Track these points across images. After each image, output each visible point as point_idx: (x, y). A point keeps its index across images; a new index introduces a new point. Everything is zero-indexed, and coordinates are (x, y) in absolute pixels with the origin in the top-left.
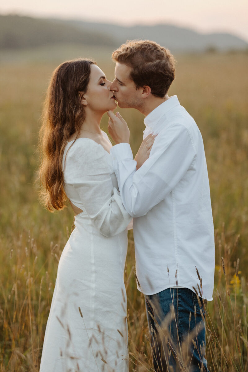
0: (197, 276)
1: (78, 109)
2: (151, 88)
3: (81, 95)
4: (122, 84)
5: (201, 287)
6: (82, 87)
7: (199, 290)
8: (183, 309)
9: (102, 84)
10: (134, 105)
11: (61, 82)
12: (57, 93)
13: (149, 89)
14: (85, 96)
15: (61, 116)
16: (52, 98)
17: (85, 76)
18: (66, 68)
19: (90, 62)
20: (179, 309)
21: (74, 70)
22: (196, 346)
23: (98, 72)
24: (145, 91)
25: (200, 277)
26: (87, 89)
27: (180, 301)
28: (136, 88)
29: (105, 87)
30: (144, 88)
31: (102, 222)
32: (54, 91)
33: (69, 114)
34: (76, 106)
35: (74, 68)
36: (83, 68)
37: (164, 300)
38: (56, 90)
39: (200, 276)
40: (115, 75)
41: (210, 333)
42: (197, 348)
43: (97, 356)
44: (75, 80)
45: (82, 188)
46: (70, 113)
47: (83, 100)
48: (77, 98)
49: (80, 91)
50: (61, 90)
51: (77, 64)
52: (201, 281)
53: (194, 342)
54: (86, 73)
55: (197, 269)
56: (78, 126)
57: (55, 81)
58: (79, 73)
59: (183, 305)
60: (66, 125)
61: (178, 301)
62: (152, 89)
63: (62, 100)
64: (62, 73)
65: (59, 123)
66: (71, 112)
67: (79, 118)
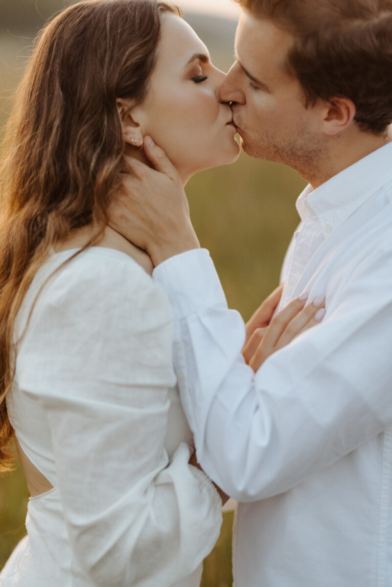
1: (110, 154)
2: (355, 103)
3: (126, 109)
4: (257, 85)
6: (128, 84)
9: (198, 80)
10: (293, 154)
11: (62, 64)
12: (43, 100)
13: (349, 108)
14: (138, 115)
15: (47, 175)
16: (27, 115)
17: (141, 46)
18: (80, 22)
19: (159, 5)
21: (105, 26)
23: (185, 40)
24: (334, 113)
26: (147, 93)
28: (307, 101)
29: (207, 90)
30: (333, 104)
31: (107, 544)
32: (35, 90)
33: (77, 168)
34: (105, 143)
35: (105, 19)
36: (137, 21)
38: (40, 89)
40: (236, 55)
44: (107, 59)
45: (67, 416)
46: (81, 164)
47: (131, 129)
48: (108, 117)
49: (122, 96)
50: (56, 93)
51: (118, 10)
54: (148, 38)
56: (101, 212)
57: (42, 61)
58: (122, 34)
60: (66, 202)
62: (358, 108)
63: (57, 123)
64: (66, 36)
65: (37, 199)
66: (84, 162)
67: (109, 183)
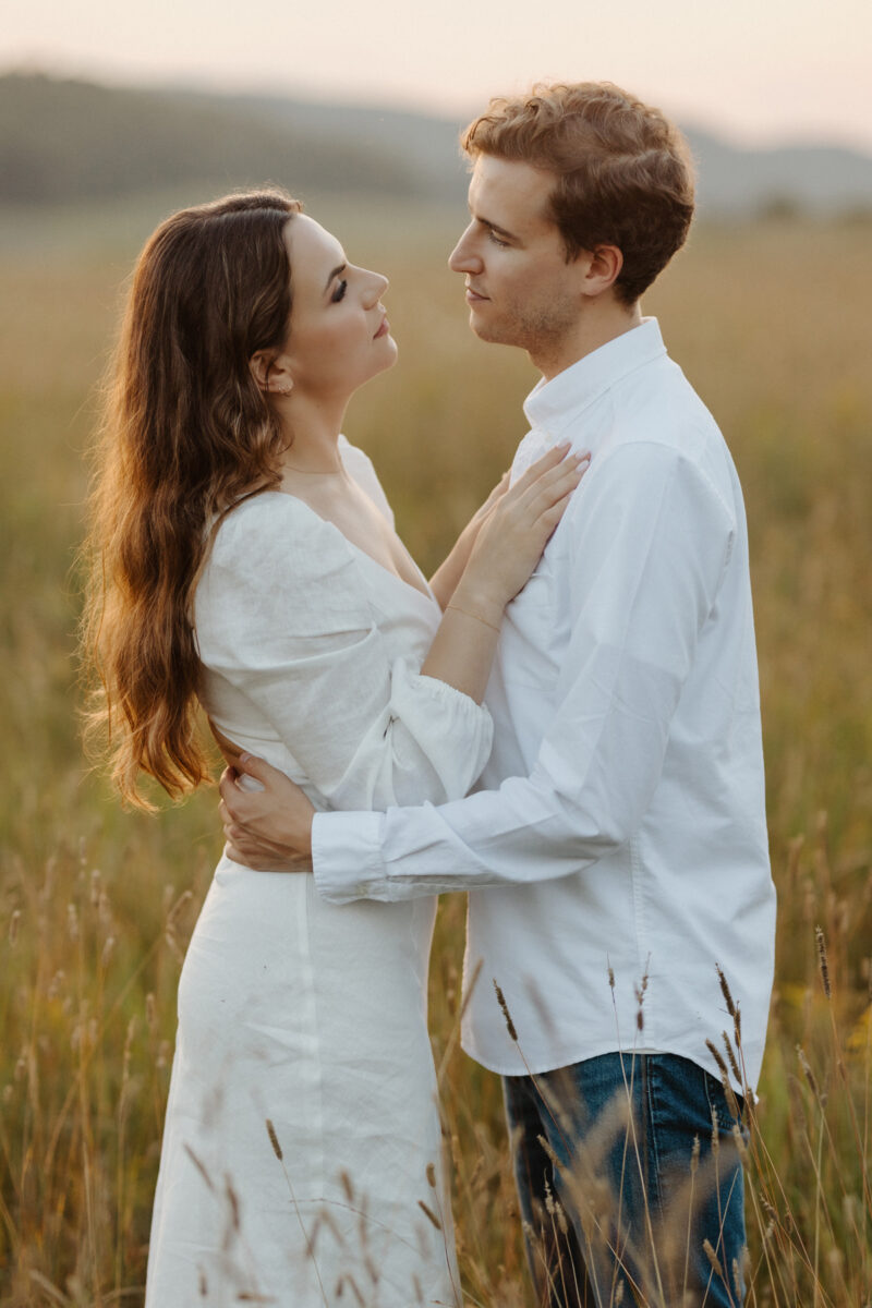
0: (723, 1002)
2: (624, 254)
5: (738, 1043)
7: (731, 1055)
8: (671, 1117)
13: (617, 257)
14: (282, 362)
20: (655, 1117)
22: (716, 1266)
24: (596, 267)
25: (735, 1004)
27: (657, 1089)
28: (568, 253)
30: (598, 254)
37: (597, 1086)
39: (734, 1000)
41: (773, 1216)
42: (720, 1271)
43: (339, 1292)
52: (737, 1021)
53: (712, 1250)
55: (721, 975)
59: (672, 1102)
61: (652, 1089)
